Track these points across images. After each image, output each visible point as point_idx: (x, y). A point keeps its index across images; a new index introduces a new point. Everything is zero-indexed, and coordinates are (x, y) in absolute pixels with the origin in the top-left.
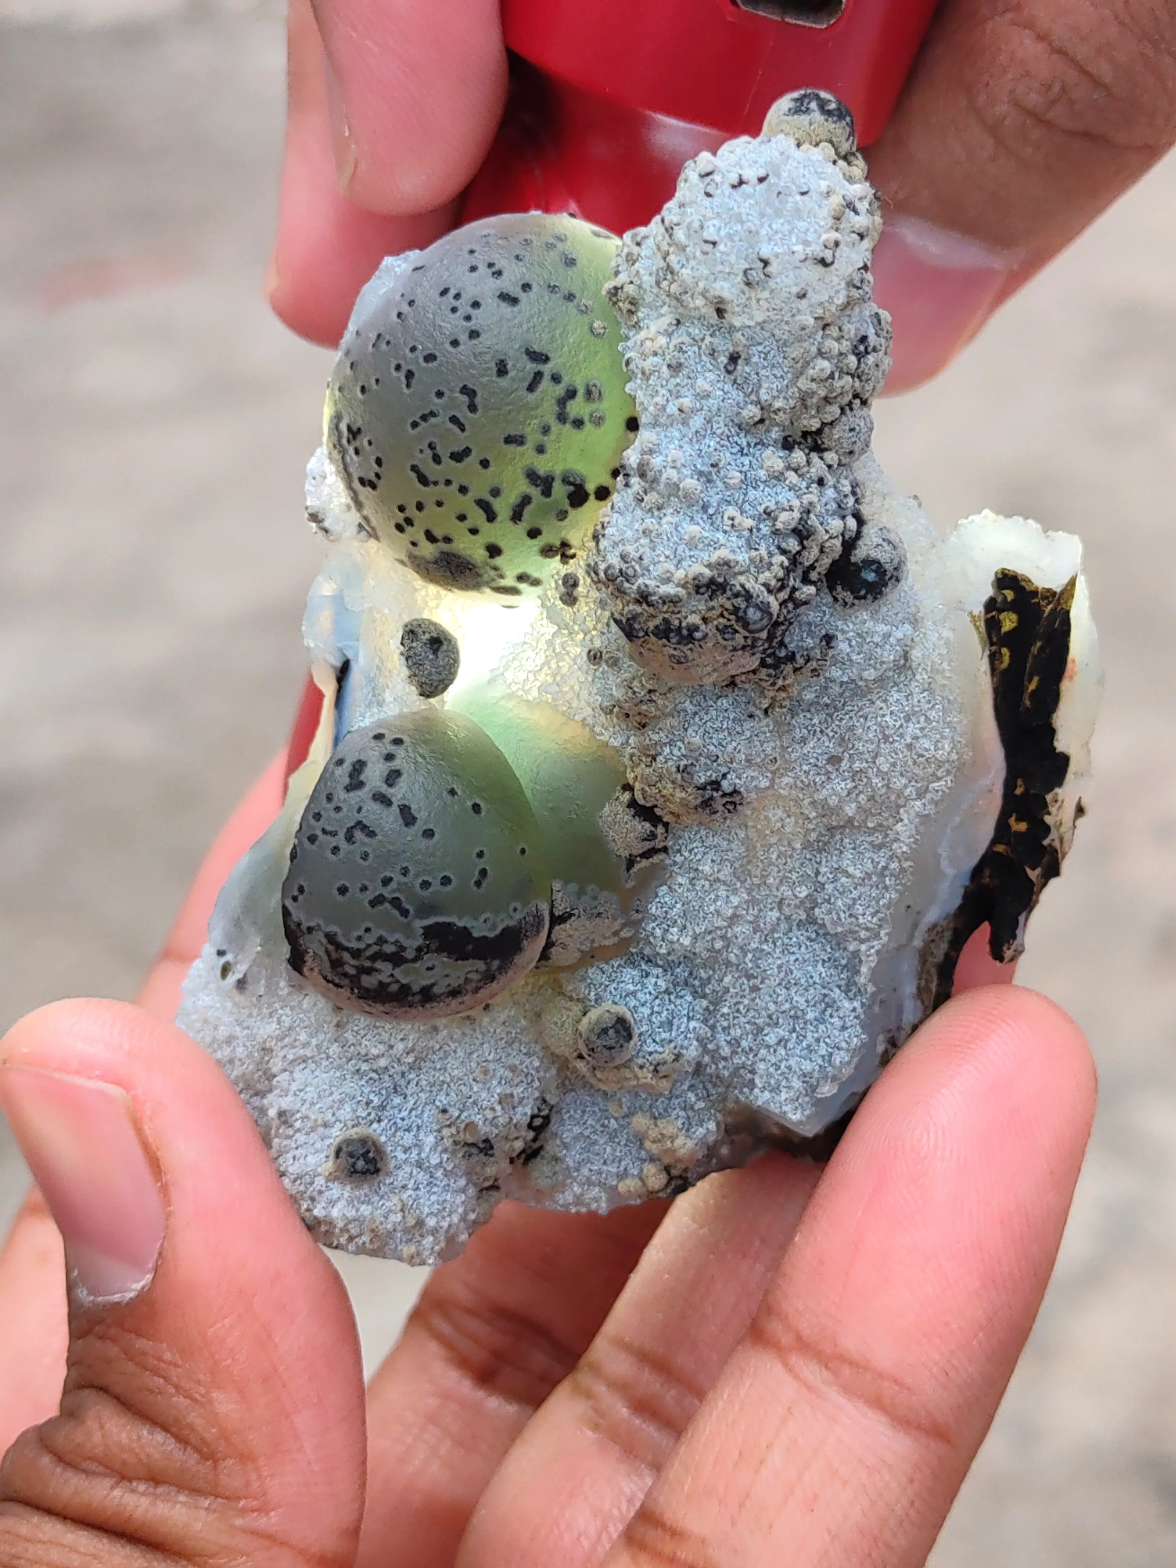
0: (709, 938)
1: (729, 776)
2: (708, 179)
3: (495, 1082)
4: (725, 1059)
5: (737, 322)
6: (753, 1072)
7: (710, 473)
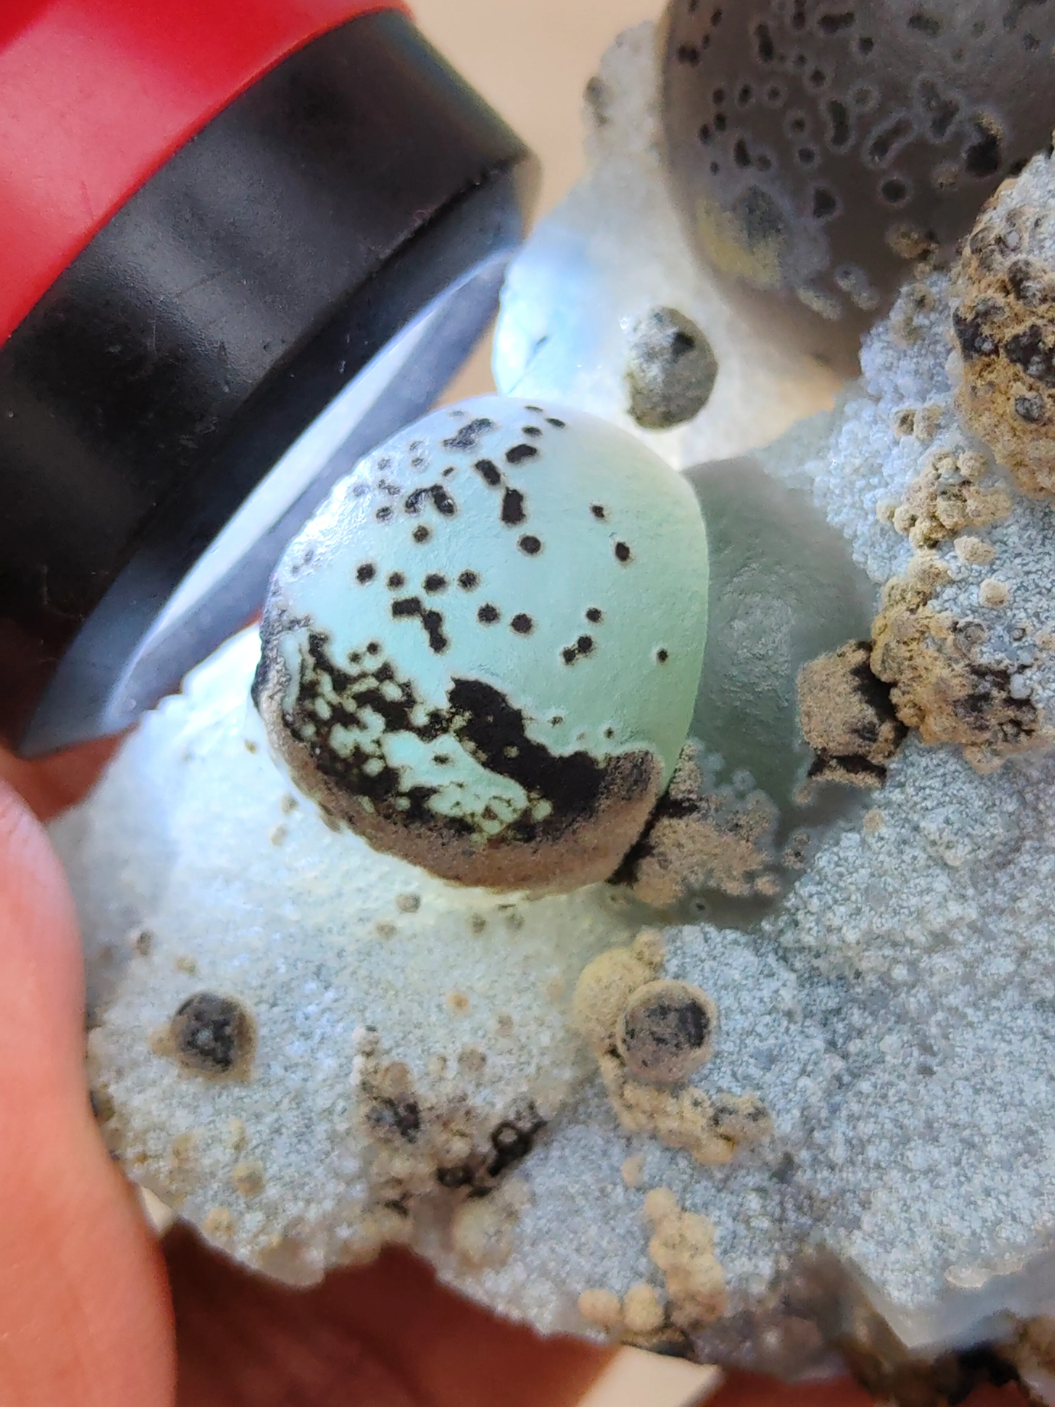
0: (888, 952)
1: (1028, 673)
3: (467, 1026)
4: (832, 1168)
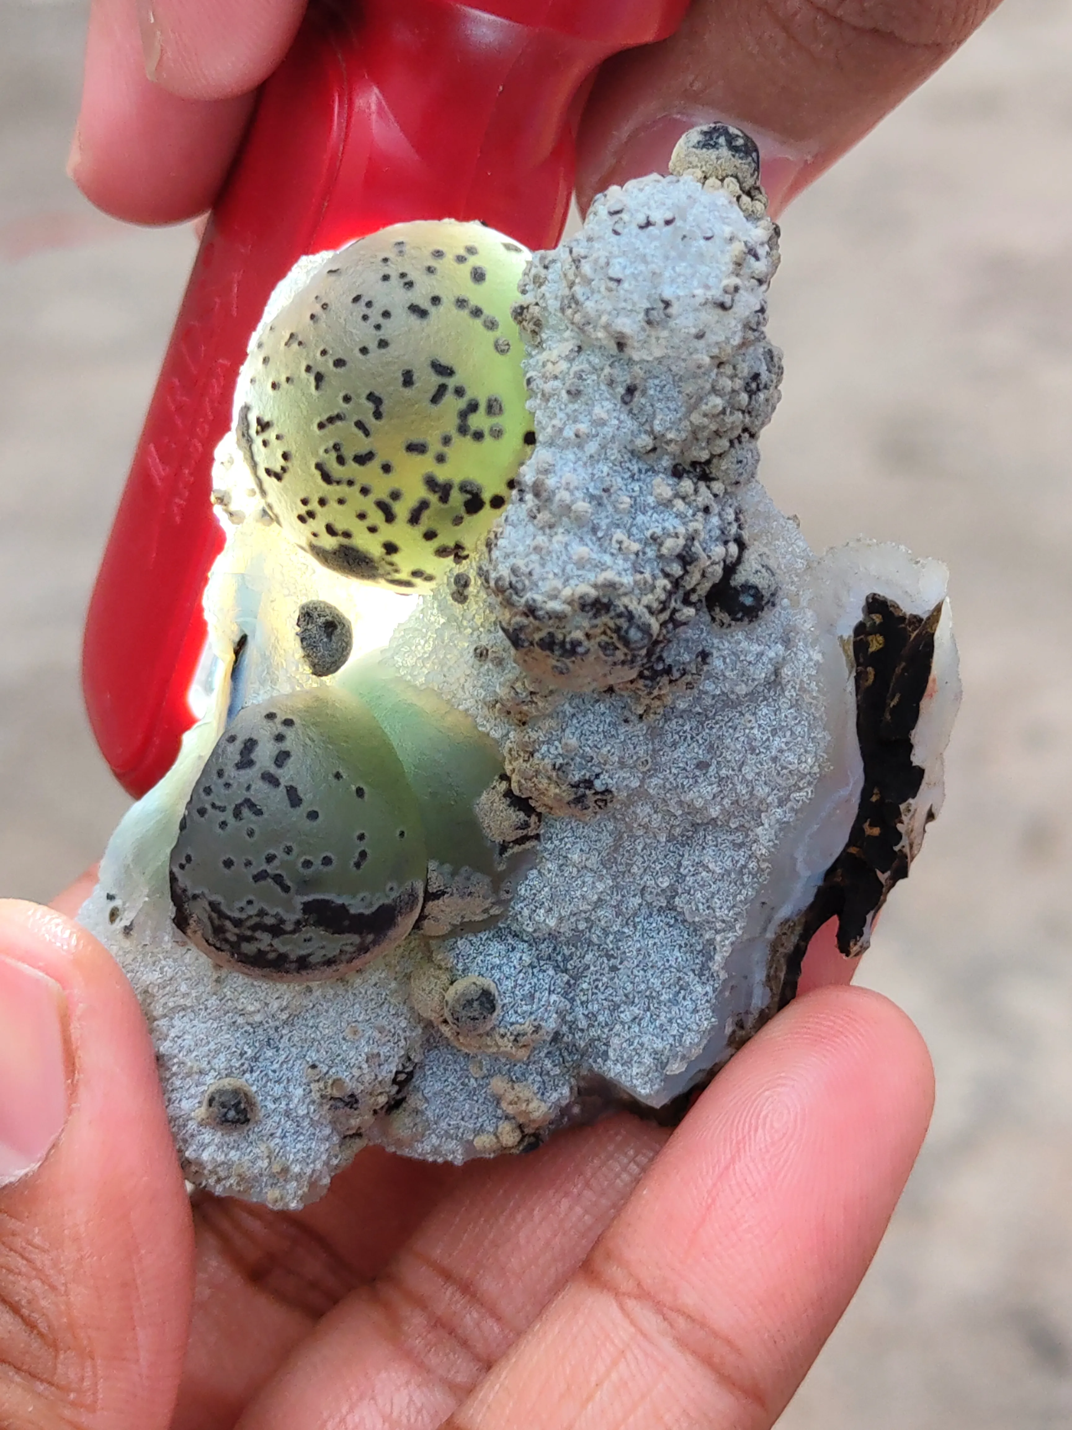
0: (573, 919)
1: (602, 777)
2: (616, 217)
3: (363, 1042)
4: (582, 1030)
5: (636, 356)
6: (607, 1044)
7: (601, 497)
